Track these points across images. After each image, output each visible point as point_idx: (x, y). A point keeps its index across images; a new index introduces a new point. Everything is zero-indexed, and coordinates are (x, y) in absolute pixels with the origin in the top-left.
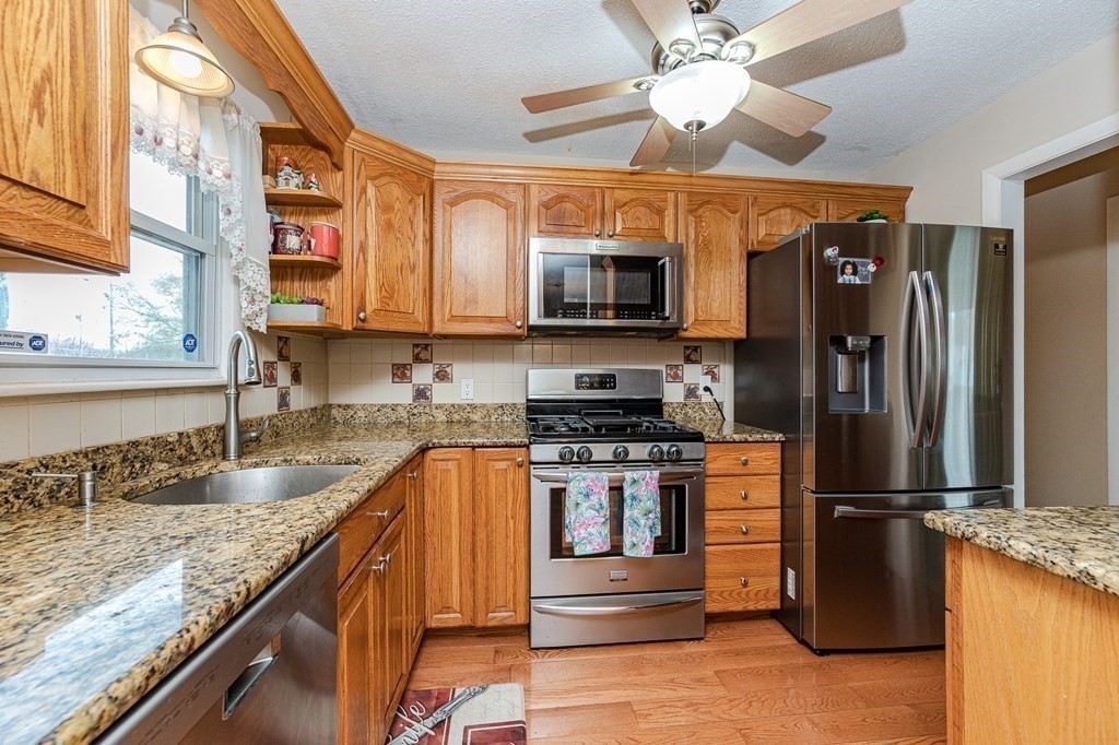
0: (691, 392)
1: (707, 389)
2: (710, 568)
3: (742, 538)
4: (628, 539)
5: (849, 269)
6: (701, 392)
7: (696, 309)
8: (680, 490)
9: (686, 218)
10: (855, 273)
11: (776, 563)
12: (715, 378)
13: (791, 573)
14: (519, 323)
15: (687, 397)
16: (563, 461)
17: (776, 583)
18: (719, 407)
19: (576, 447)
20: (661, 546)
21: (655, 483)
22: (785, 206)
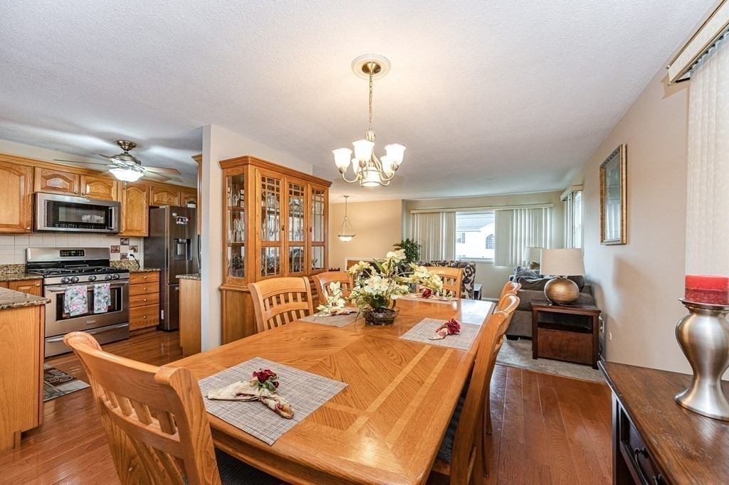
0: (124, 256)
1: (131, 255)
2: (131, 315)
3: (144, 304)
4: (96, 307)
5: (180, 220)
6: (129, 256)
7: (126, 225)
8: (119, 290)
9: (122, 191)
10: (182, 221)
11: (158, 310)
12: (135, 251)
13: (162, 311)
14: (28, 228)
15: (121, 259)
16: (64, 283)
17: (158, 317)
18: (137, 262)
19: (70, 278)
20: (110, 309)
21: (108, 287)
22: (164, 191)
